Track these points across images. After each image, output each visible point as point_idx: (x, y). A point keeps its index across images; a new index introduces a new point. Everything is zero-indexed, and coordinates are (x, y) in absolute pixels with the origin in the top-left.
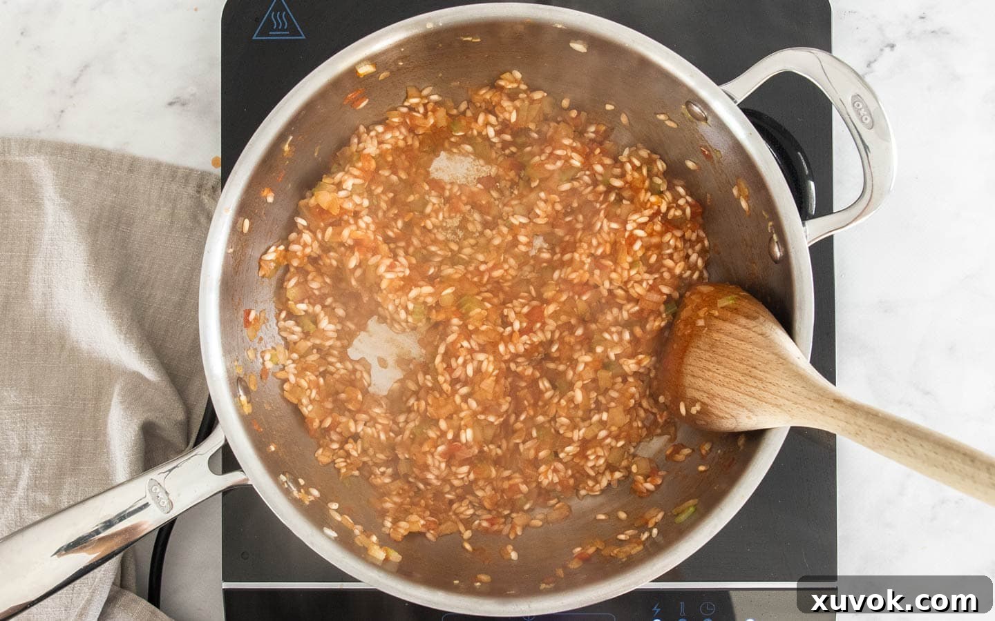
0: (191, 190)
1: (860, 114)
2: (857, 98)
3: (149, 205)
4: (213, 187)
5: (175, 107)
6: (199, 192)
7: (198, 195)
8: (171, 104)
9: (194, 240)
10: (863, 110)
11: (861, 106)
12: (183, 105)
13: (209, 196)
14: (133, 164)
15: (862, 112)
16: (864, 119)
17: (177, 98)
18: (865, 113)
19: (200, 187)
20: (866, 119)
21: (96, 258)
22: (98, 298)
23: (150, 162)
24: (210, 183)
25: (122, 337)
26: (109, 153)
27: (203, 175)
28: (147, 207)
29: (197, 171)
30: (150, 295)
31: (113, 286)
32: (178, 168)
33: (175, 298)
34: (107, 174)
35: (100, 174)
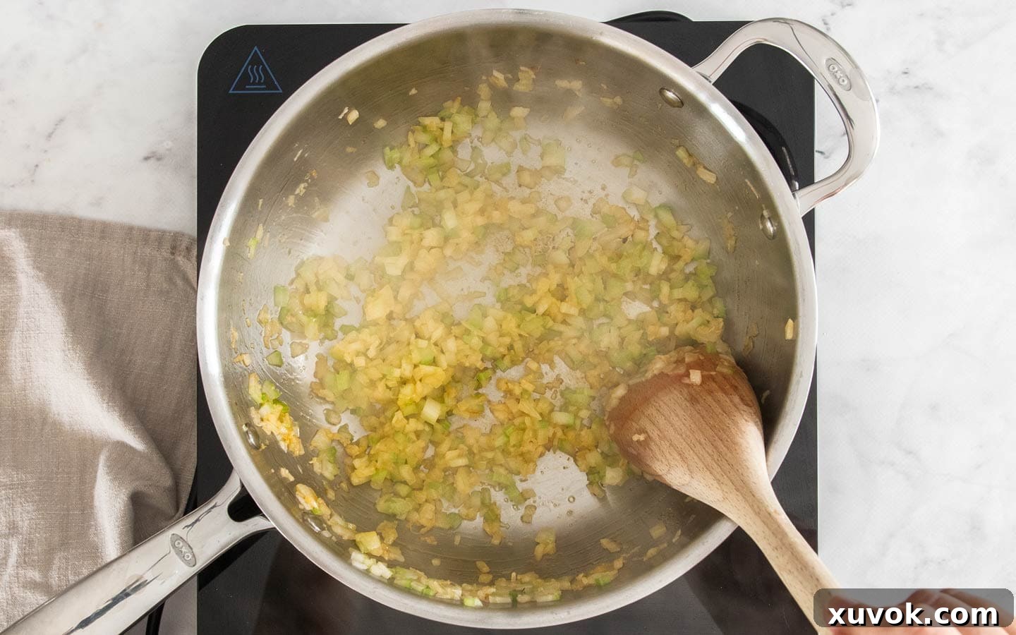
0: (165, 253)
1: (836, 77)
2: (832, 62)
3: (124, 270)
4: (187, 248)
5: (152, 161)
6: (173, 254)
7: (172, 257)
8: (147, 159)
9: (171, 302)
10: (839, 72)
11: (836, 69)
12: (159, 159)
13: (184, 256)
14: (104, 230)
15: (839, 75)
16: (841, 80)
17: (154, 153)
18: (842, 75)
19: (174, 250)
20: (843, 81)
21: (74, 327)
22: (78, 367)
23: (122, 227)
24: (184, 245)
25: (105, 405)
26: (80, 221)
27: (177, 237)
28: (121, 272)
29: (170, 233)
30: (130, 361)
31: (93, 355)
32: (150, 231)
33: (156, 362)
34: (79, 242)
35: (72, 242)
